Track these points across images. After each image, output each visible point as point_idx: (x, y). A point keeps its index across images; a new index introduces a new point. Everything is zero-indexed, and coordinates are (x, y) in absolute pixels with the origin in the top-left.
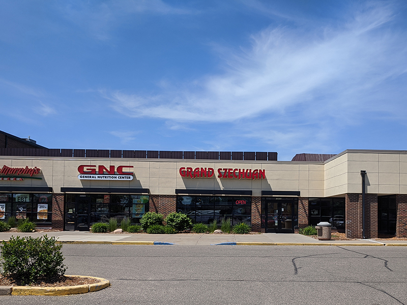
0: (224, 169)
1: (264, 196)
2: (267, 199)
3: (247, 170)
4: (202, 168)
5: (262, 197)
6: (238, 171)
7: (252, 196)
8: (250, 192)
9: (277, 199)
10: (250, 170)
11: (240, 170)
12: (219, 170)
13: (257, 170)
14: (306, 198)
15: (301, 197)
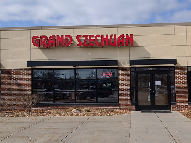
0: (84, 36)
1: (133, 66)
3: (112, 36)
4: (58, 36)
6: (101, 38)
7: (119, 66)
8: (116, 62)
9: (149, 69)
10: (115, 35)
11: (103, 36)
12: (78, 37)
13: (123, 35)
14: (184, 67)
15: (178, 67)
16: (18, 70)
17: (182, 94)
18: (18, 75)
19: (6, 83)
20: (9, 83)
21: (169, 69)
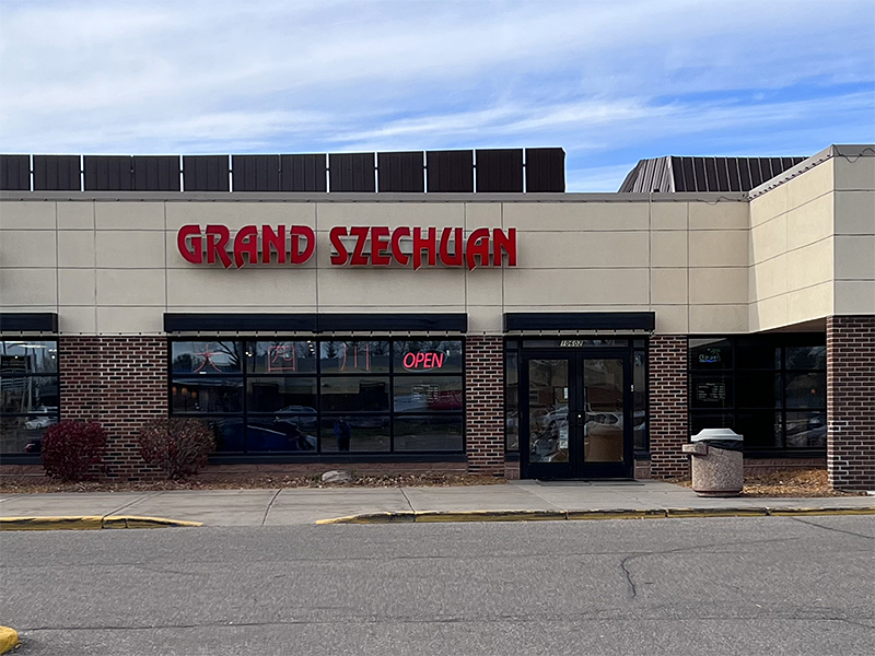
0: (355, 231)
1: (513, 333)
2: (526, 345)
3: (447, 231)
4: (266, 228)
5: (506, 339)
6: (411, 238)
7: (469, 333)
8: (460, 321)
9: (564, 344)
10: (459, 232)
11: (417, 231)
12: (337, 232)
13: (485, 232)
14: (678, 337)
15: (658, 337)
16: (121, 339)
17: (669, 427)
19: (79, 387)
20: (90, 386)
21: (631, 343)
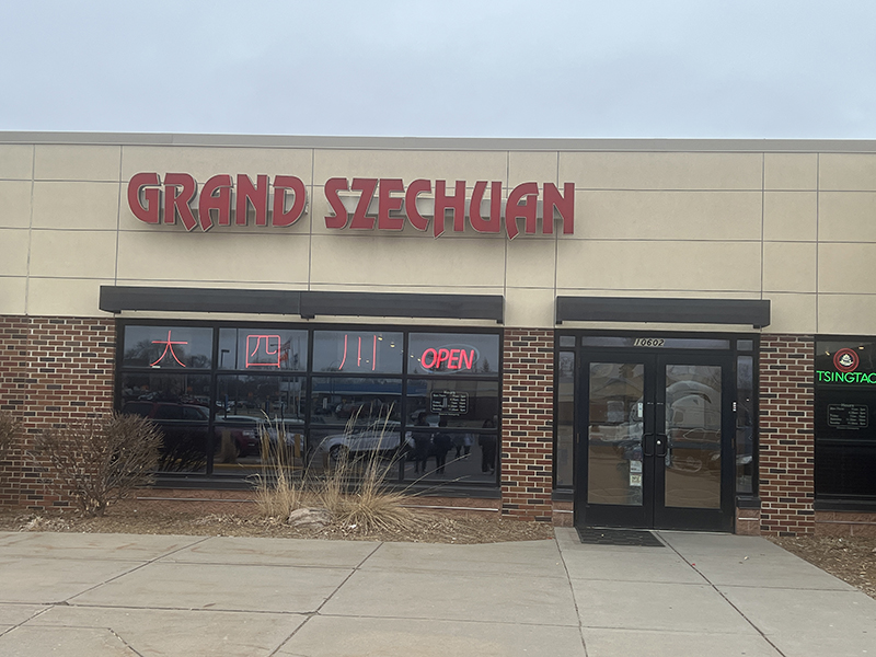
0: (358, 184)
1: (568, 325)
2: (588, 342)
3: (481, 186)
4: (243, 179)
5: (558, 333)
6: (432, 195)
7: (507, 325)
8: (493, 306)
9: (638, 343)
10: (497, 187)
11: (441, 185)
12: (334, 186)
13: (532, 187)
15: (773, 337)
16: (58, 320)
18: (55, 343)
21: (733, 345)
